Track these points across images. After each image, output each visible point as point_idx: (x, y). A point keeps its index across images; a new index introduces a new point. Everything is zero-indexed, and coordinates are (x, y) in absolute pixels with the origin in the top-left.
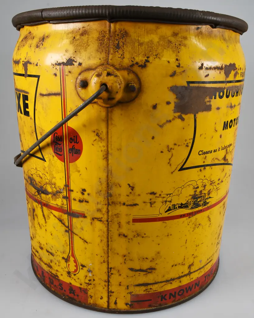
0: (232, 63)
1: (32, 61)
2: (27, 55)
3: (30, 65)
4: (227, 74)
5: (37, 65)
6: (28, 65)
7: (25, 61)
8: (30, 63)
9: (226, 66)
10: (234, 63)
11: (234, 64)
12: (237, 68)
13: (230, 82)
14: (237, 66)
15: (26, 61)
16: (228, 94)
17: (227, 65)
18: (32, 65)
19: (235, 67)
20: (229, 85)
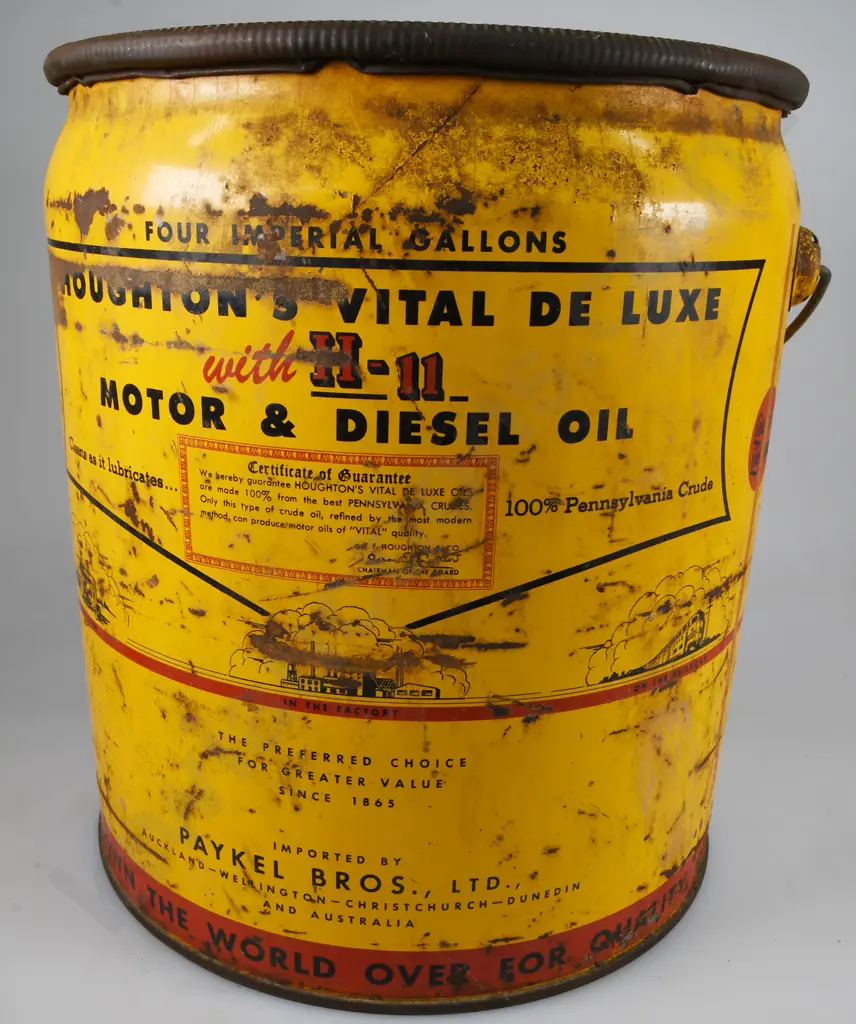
0: (97, 188)
4: (84, 224)
9: (78, 197)
10: (103, 189)
11: (103, 193)
12: (114, 207)
13: (96, 250)
14: (113, 199)
16: (96, 290)
17: (80, 196)
19: (108, 202)
20: (93, 259)
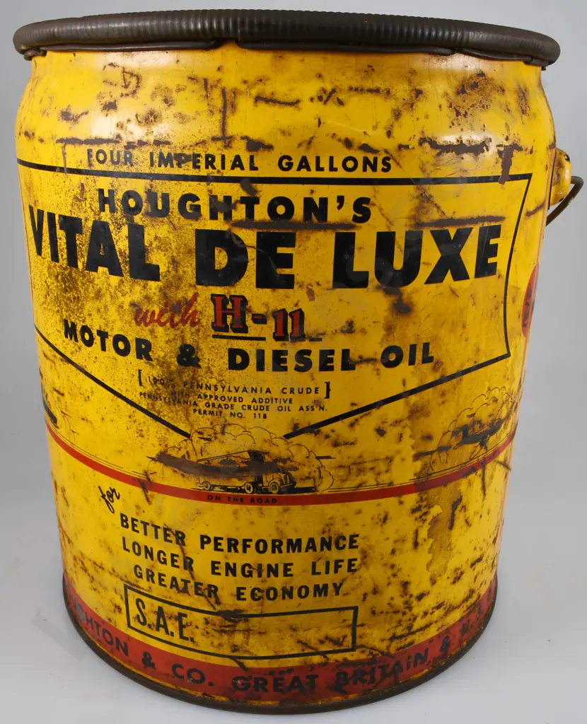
1: (522, 144)
2: (508, 130)
3: (519, 153)
5: (531, 152)
6: (515, 153)
7: (507, 144)
8: (520, 149)
15: (510, 145)
18: (524, 152)
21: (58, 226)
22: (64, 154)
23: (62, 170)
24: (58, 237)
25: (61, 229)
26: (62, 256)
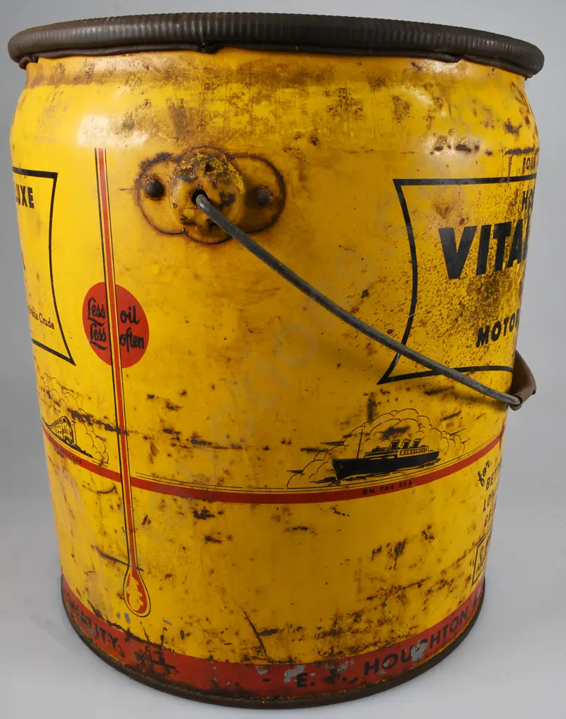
21: (492, 236)
22: (510, 164)
23: (505, 180)
24: (490, 246)
25: (494, 238)
26: (491, 263)
